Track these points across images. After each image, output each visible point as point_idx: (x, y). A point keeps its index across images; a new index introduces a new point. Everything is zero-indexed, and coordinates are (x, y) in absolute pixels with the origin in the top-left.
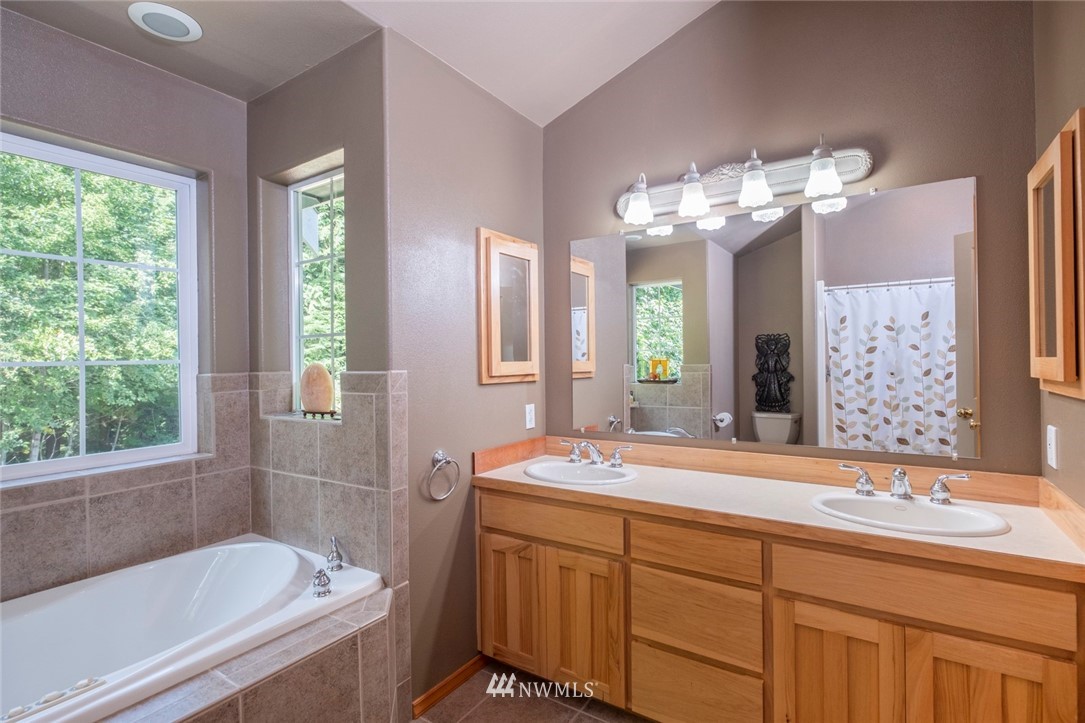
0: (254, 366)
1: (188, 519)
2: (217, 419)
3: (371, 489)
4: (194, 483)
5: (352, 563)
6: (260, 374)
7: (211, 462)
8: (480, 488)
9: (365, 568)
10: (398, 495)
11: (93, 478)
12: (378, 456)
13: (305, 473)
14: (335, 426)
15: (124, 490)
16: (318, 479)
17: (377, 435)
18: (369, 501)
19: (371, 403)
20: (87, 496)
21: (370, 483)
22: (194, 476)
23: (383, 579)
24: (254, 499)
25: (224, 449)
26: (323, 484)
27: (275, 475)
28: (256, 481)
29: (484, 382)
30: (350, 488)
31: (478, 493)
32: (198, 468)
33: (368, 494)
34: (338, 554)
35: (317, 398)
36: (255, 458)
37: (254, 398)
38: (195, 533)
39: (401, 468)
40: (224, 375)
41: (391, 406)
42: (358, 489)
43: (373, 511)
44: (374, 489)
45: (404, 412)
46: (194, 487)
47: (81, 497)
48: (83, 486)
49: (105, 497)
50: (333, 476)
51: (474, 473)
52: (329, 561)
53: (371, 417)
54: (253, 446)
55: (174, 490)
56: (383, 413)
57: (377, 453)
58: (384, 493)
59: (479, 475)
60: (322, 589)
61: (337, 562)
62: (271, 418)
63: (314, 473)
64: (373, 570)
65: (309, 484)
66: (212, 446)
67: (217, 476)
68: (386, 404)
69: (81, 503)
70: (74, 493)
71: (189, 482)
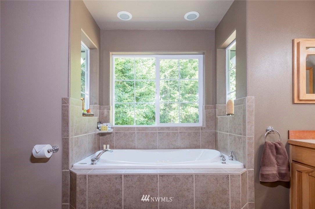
0: (216, 103)
1: (199, 142)
2: (206, 117)
3: (241, 136)
4: (200, 133)
5: (236, 160)
6: (217, 105)
7: (204, 128)
8: (292, 145)
9: (239, 162)
10: (250, 139)
11: (180, 127)
12: (243, 125)
13: (226, 132)
14: (233, 117)
15: (186, 131)
16: (228, 133)
17: (243, 118)
18: (241, 140)
19: (241, 108)
20: (179, 131)
21: (241, 134)
22: (200, 131)
23: (244, 165)
24: (215, 140)
25: (208, 125)
26: (230, 135)
27: (220, 133)
28: (215, 134)
29: (295, 102)
30: (236, 136)
31: (291, 146)
32: (201, 129)
33: (240, 138)
34: (232, 155)
35: (229, 110)
36: (215, 129)
37: (215, 111)
38: (201, 145)
39: (251, 130)
40: (208, 105)
41: (247, 108)
42: (238, 136)
43: (242, 143)
44: (242, 136)
45: (253, 111)
46: (200, 134)
47: (178, 131)
48: (178, 129)
49: (182, 132)
50: (232, 132)
51: (289, 139)
52: (229, 157)
53: (242, 113)
54: (215, 125)
55: (196, 133)
56: (244, 110)
57: (243, 124)
58: (245, 137)
59: (291, 139)
60: (223, 161)
61: (231, 158)
62: (219, 117)
63: (228, 132)
64: (241, 162)
65: (226, 135)
66: (205, 124)
67: (206, 132)
68: (245, 108)
69: (178, 132)
70: (176, 130)
71: (199, 132)
